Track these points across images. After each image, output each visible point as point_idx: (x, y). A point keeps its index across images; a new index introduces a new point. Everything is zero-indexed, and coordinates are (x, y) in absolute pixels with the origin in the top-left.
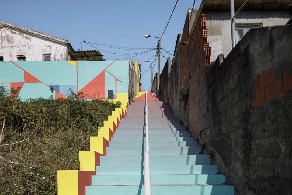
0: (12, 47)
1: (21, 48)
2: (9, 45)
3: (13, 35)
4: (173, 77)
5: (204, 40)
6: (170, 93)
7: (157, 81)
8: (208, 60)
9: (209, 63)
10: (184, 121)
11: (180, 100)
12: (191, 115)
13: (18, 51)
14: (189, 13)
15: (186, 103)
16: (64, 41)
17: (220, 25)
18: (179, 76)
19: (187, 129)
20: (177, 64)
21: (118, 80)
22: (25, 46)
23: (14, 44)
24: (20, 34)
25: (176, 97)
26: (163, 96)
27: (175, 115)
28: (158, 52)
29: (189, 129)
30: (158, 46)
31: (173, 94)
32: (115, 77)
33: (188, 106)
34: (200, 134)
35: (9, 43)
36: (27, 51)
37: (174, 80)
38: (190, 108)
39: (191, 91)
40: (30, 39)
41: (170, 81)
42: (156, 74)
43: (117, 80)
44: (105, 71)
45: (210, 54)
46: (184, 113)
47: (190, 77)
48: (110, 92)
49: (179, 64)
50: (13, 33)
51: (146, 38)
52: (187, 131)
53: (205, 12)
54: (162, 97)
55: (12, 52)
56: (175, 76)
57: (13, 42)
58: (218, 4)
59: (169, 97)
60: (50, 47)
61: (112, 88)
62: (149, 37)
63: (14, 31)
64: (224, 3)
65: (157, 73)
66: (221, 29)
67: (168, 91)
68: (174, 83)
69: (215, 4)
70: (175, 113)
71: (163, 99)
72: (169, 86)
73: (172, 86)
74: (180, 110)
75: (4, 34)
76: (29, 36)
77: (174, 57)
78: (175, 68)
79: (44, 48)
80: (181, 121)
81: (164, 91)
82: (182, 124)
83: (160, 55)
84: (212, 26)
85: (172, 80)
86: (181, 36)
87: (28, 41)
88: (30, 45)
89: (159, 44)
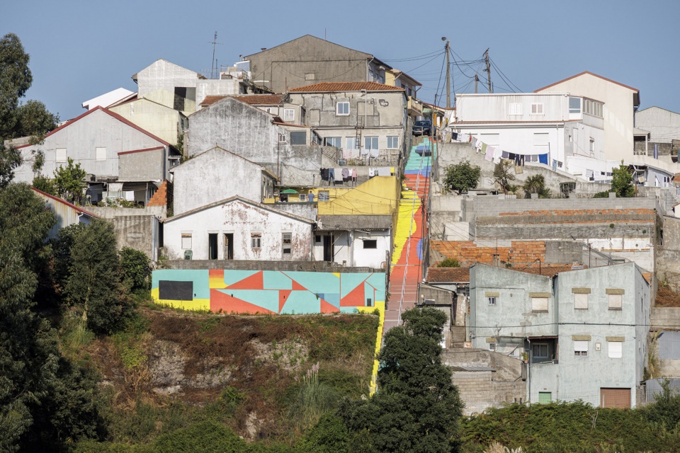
0: (244, 223)
1: (255, 225)
2: (241, 221)
3: (247, 210)
13: (252, 229)
16: (309, 221)
21: (376, 290)
22: (261, 223)
23: (248, 220)
24: (255, 209)
32: (374, 288)
35: (241, 218)
36: (263, 228)
40: (267, 215)
50: (247, 207)
55: (245, 229)
57: (246, 217)
60: (291, 225)
61: (371, 297)
63: (248, 205)
75: (235, 208)
76: (266, 212)
79: (284, 226)
87: (264, 217)
88: (267, 222)
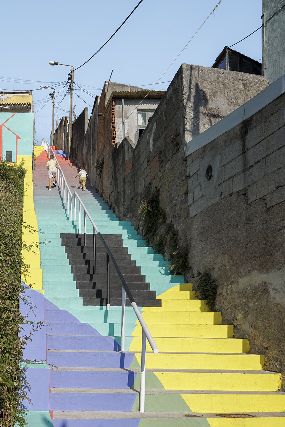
4: (91, 138)
5: (112, 124)
6: (87, 158)
7: (65, 130)
8: (114, 140)
9: (115, 143)
10: (99, 189)
11: (96, 168)
12: (104, 182)
14: (106, 85)
15: (101, 171)
17: (127, 110)
18: (96, 140)
19: (102, 196)
20: (95, 127)
21: (20, 138)
25: (93, 163)
26: (76, 157)
27: (91, 185)
28: (70, 88)
29: (103, 195)
30: (69, 79)
31: (90, 159)
32: (16, 135)
33: (103, 174)
34: (110, 197)
37: (91, 142)
38: (104, 176)
39: (105, 161)
41: (87, 142)
42: (64, 119)
43: (18, 138)
44: (3, 126)
45: (115, 136)
46: (100, 181)
47: (105, 147)
48: (9, 153)
49: (97, 128)
51: (52, 66)
52: (101, 198)
53: (114, 100)
54: (74, 159)
56: (93, 139)
58: (124, 95)
59: (85, 161)
62: (56, 64)
64: (129, 94)
65: (66, 118)
66: (127, 113)
67: (85, 153)
68: (91, 146)
69: (122, 95)
70: (91, 182)
71: (76, 162)
72: (86, 147)
73: (89, 149)
74: (96, 178)
77: (92, 115)
78: (93, 129)
80: (97, 190)
81: (79, 151)
82: (97, 192)
83: (73, 93)
84: (120, 110)
85: (89, 141)
86: (99, 98)
89: (71, 76)
